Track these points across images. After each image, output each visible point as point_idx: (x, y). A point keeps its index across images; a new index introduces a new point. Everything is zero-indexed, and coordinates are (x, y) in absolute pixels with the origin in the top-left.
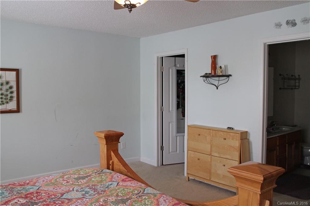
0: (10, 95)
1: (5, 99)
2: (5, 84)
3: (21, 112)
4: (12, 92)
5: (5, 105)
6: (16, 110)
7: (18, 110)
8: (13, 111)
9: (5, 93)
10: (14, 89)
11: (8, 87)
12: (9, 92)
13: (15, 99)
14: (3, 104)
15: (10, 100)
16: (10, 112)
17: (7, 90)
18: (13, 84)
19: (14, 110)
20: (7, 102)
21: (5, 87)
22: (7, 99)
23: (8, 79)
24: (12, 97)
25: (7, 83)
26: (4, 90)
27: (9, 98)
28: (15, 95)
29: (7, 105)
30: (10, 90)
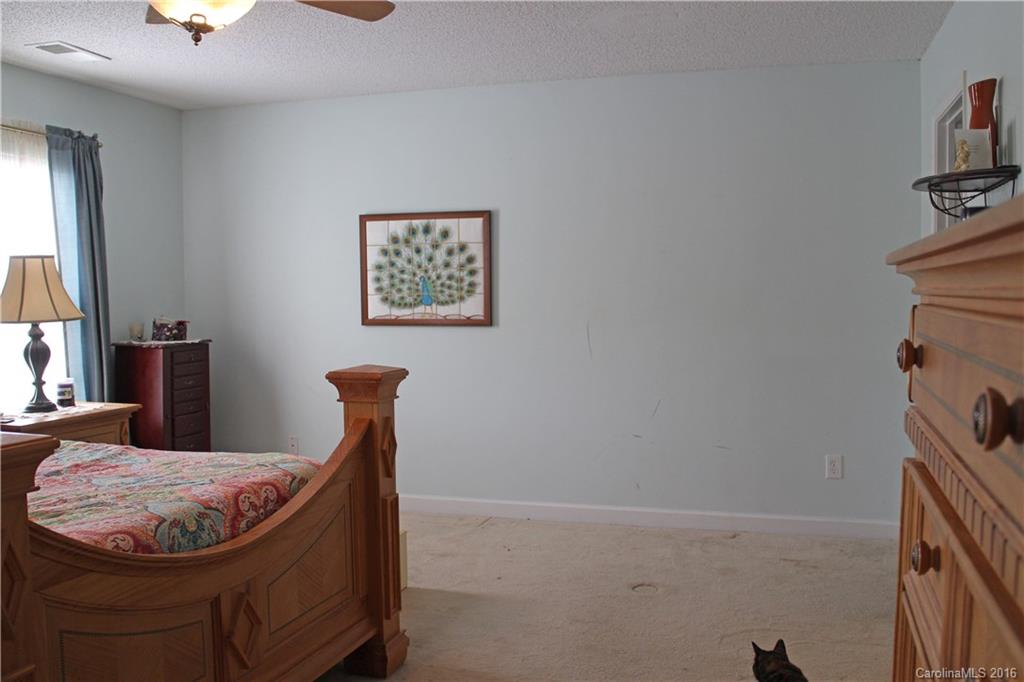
0: (468, 280)
1: (457, 290)
2: (456, 251)
3: (498, 325)
4: (472, 273)
5: (457, 305)
6: (482, 318)
7: (488, 320)
8: (476, 320)
9: (457, 274)
10: (479, 264)
11: (463, 258)
12: (465, 272)
13: (480, 289)
14: (453, 302)
15: (468, 292)
16: (469, 322)
17: (461, 267)
18: (477, 250)
19: (478, 318)
20: (462, 299)
21: (458, 259)
22: (462, 289)
23: (463, 239)
24: (472, 285)
25: (463, 248)
26: (455, 266)
27: (466, 288)
28: (480, 278)
29: (462, 304)
30: (469, 267)
